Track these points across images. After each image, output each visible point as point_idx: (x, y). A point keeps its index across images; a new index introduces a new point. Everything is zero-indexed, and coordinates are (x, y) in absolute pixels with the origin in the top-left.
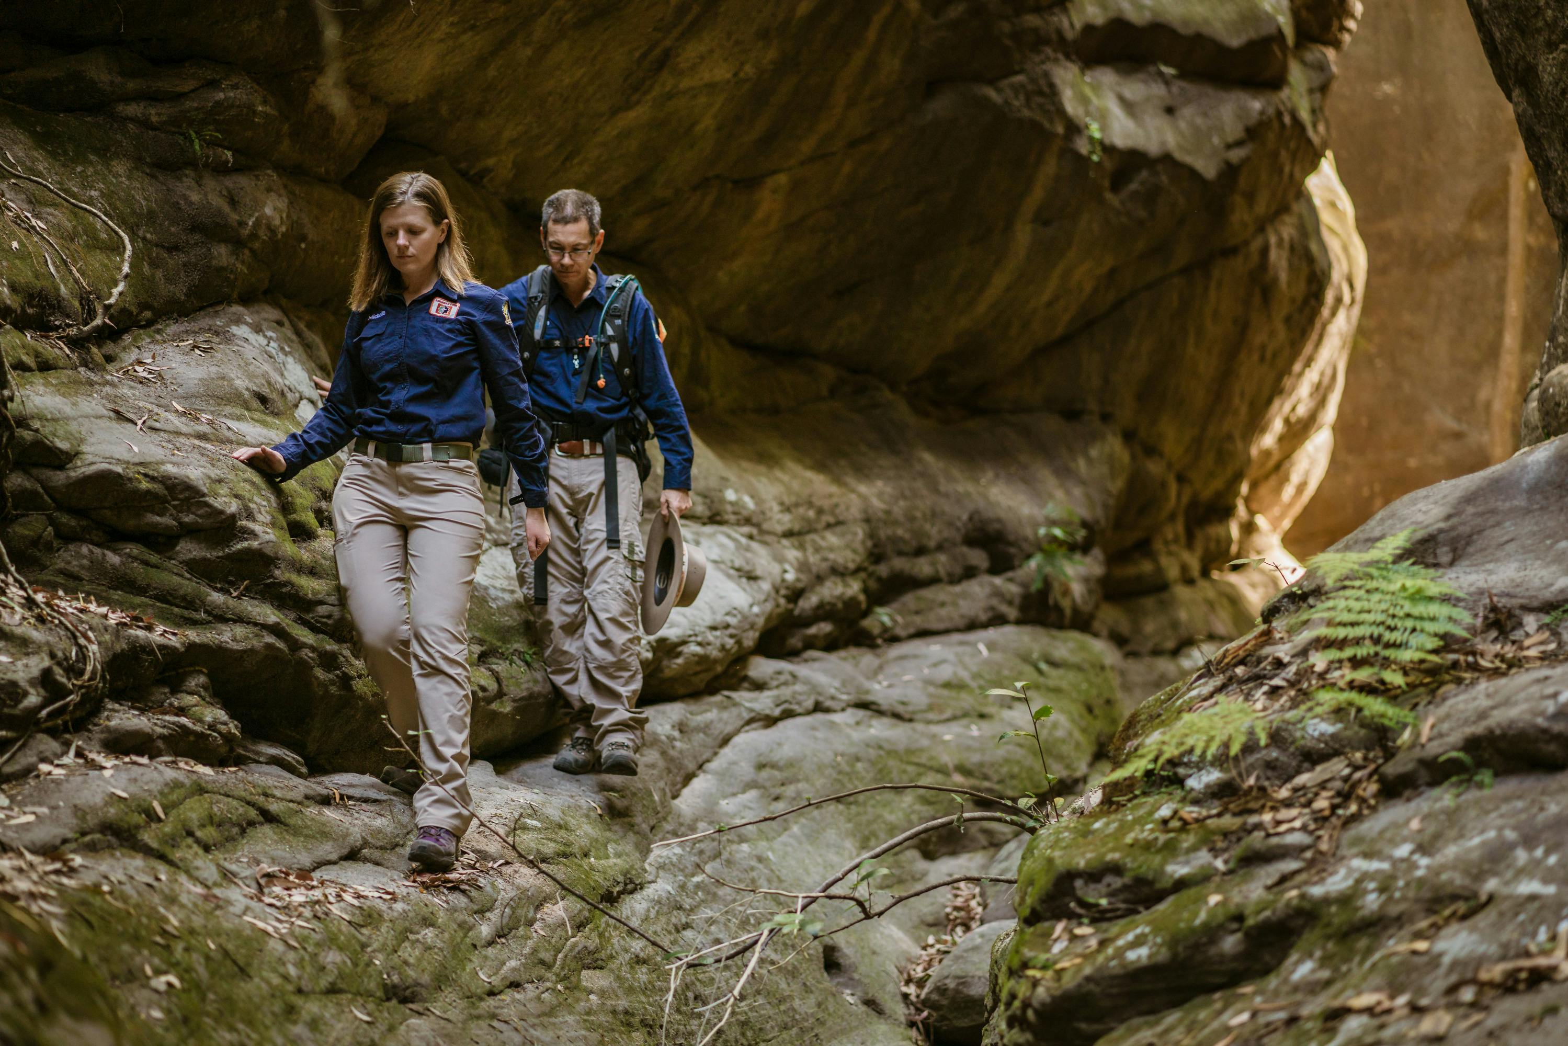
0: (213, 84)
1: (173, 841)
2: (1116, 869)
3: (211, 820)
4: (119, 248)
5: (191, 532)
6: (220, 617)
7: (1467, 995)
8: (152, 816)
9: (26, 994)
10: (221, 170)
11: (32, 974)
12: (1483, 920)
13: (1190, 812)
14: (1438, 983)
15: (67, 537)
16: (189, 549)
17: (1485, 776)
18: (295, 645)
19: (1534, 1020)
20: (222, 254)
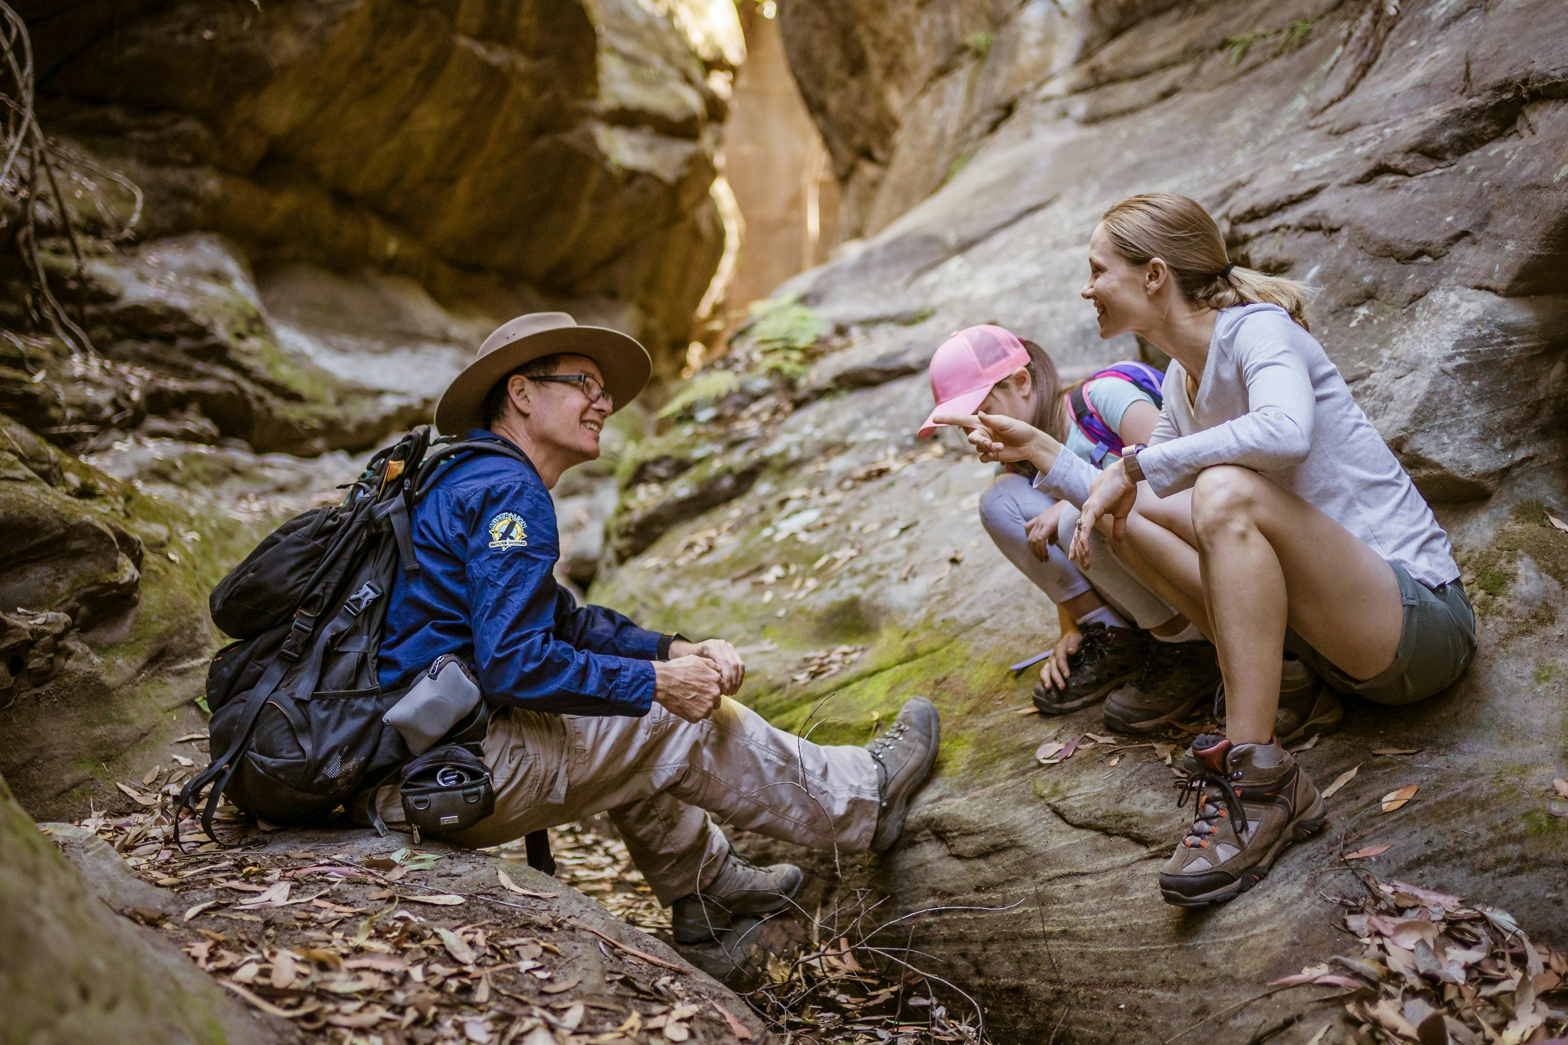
0: (175, 122)
1: (188, 479)
2: (667, 458)
3: (206, 471)
4: (133, 199)
5: (185, 334)
6: (201, 376)
7: (848, 484)
8: (175, 467)
9: (119, 507)
10: (185, 165)
11: (121, 499)
12: (852, 453)
13: (702, 430)
14: (831, 482)
15: (119, 338)
16: (183, 343)
17: (843, 393)
18: (242, 391)
19: (882, 490)
20: (188, 207)
